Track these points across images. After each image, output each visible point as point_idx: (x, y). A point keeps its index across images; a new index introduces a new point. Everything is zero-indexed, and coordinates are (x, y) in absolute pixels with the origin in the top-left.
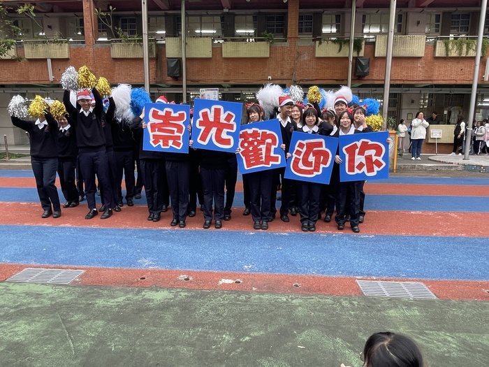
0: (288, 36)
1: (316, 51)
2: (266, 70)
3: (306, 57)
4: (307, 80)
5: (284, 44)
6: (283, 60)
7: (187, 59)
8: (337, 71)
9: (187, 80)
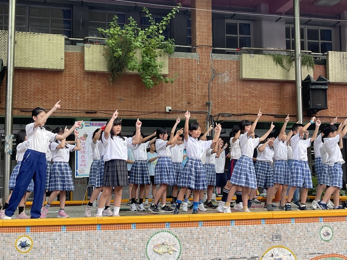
0: (198, 43)
1: (244, 69)
2: (162, 95)
3: (226, 78)
4: (230, 116)
5: (189, 55)
6: (190, 80)
7: (17, 70)
8: (275, 102)
9: (13, 109)
